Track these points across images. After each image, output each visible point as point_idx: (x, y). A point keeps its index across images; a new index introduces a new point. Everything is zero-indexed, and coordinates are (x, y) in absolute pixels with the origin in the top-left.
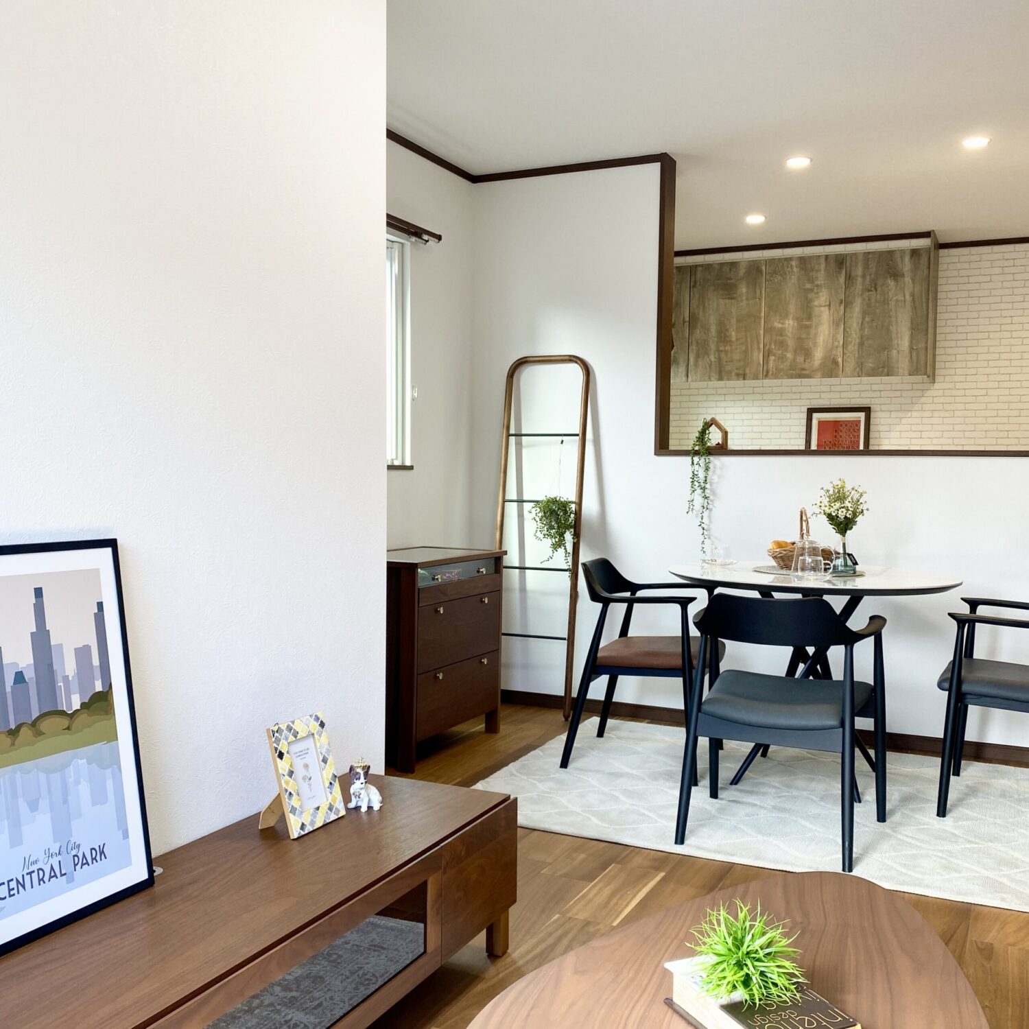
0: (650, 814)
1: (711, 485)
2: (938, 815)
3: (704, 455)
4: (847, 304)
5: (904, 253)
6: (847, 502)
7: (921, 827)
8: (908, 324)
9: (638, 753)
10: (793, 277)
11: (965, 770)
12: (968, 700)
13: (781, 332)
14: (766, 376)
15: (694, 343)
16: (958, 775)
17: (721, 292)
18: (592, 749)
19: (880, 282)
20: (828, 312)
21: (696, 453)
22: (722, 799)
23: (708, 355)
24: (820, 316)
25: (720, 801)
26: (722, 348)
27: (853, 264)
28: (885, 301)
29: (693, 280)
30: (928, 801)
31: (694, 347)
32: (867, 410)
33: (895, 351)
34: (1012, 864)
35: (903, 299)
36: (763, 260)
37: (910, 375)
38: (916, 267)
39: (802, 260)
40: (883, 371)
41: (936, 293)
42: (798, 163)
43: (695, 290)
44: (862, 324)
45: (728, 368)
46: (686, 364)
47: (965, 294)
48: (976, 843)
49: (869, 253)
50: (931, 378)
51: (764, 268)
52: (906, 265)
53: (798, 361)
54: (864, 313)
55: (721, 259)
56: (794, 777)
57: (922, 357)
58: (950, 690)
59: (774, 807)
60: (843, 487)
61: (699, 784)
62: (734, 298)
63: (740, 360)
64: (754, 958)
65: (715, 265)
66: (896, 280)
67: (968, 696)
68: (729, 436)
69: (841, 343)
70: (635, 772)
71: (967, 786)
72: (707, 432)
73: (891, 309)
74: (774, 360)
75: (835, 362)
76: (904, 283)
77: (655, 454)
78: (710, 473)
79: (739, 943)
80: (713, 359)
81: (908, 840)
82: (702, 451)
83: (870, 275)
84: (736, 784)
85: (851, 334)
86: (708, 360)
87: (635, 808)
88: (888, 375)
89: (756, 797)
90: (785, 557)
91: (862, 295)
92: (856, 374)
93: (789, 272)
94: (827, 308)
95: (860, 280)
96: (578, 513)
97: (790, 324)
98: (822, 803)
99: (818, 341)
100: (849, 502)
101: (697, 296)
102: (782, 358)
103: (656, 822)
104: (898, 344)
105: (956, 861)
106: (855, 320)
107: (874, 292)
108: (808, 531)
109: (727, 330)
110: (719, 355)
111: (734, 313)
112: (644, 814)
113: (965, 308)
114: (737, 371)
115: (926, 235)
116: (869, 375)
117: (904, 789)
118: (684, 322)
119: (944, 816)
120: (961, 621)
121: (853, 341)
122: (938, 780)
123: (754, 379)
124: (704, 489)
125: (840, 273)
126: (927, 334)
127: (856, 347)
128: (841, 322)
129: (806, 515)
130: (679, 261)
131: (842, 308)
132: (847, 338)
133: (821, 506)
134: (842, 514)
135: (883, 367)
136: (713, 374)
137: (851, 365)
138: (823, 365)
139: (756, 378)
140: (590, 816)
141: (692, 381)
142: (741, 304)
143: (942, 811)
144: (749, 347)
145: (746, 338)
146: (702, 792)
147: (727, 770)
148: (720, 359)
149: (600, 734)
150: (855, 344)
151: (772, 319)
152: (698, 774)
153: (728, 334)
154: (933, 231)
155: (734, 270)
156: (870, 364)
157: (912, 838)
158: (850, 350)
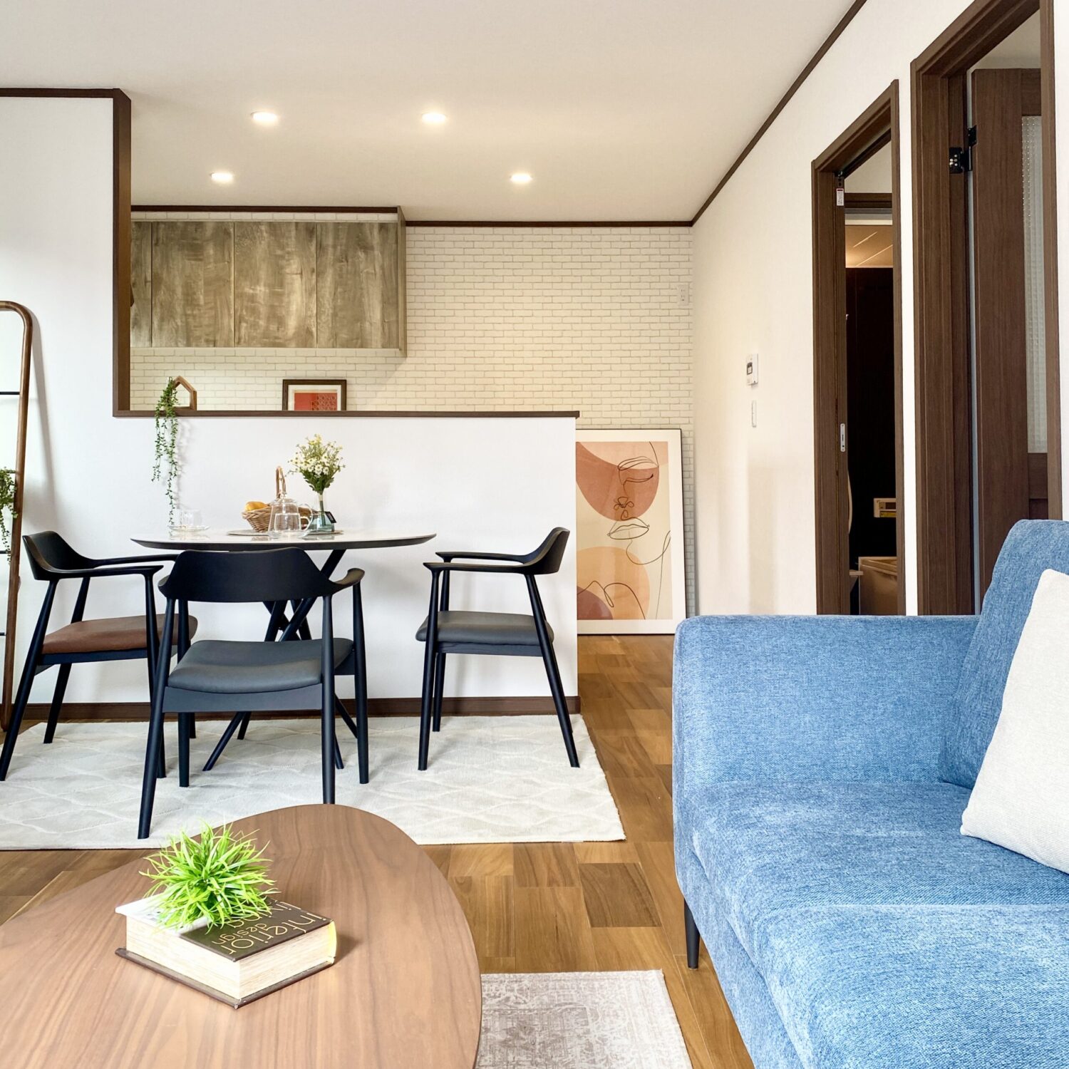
0: (109, 814)
1: (179, 449)
2: (420, 769)
3: (170, 416)
4: (319, 274)
5: (373, 226)
6: (323, 457)
7: (403, 782)
8: (379, 296)
9: (95, 754)
10: (263, 242)
11: (445, 725)
12: (444, 649)
13: (252, 298)
14: (238, 343)
15: (158, 305)
16: (438, 730)
17: (186, 252)
18: (37, 757)
19: (350, 254)
20: (300, 279)
21: (162, 414)
22: (194, 786)
23: (174, 319)
24: (292, 284)
25: (191, 789)
26: (189, 312)
27: (324, 233)
28: (356, 273)
29: (155, 238)
30: (411, 757)
31: (157, 310)
32: (343, 383)
33: (367, 324)
34: (489, 802)
35: (373, 271)
36: (231, 222)
37: (383, 347)
38: (384, 241)
39: (272, 226)
40: (357, 343)
41: (404, 269)
42: (266, 118)
43: (158, 248)
44: (335, 294)
45: (197, 333)
46: (148, 328)
47: (431, 272)
48: (455, 789)
49: (339, 223)
50: (403, 351)
51: (232, 230)
52: (375, 238)
53: (271, 329)
54: (337, 284)
55: (186, 218)
56: (273, 754)
57: (394, 329)
58: (427, 640)
59: (252, 786)
60: (319, 443)
61: (168, 775)
62: (201, 260)
63: (209, 326)
64: (218, 875)
65: (179, 224)
66: (366, 252)
67: (445, 645)
68: (198, 395)
69: (315, 312)
70: (90, 773)
71: (447, 739)
72: (173, 392)
73: (362, 282)
74: (246, 328)
75: (309, 332)
76: (374, 256)
77: (114, 416)
78: (178, 435)
79: (200, 862)
80: (179, 324)
81: (391, 796)
82: (168, 411)
83: (341, 246)
84: (210, 769)
85: (324, 304)
86: (174, 325)
87: (91, 809)
88: (362, 347)
89: (232, 780)
90: (260, 518)
91: (333, 265)
92: (330, 345)
93: (259, 237)
94: (299, 276)
95: (330, 250)
96: (19, 485)
97: (261, 290)
98: (304, 775)
99: (291, 309)
100: (325, 457)
101: (160, 255)
102: (254, 325)
103: (116, 820)
104: (370, 316)
105: (437, 808)
106: (328, 290)
107: (345, 263)
108: (284, 490)
109: (194, 293)
110: (186, 319)
111: (202, 275)
112: (101, 814)
113: (432, 285)
114: (207, 337)
115: (393, 210)
116: (343, 346)
117: (387, 749)
118: (146, 282)
119: (425, 768)
120: (435, 570)
121: (327, 311)
122: (419, 737)
123: (225, 346)
124: (171, 453)
125: (311, 241)
126: (397, 307)
127: (330, 318)
128: (314, 291)
129: (282, 474)
130: (136, 216)
131: (314, 277)
132: (320, 308)
133: (296, 463)
134: (318, 470)
135: (357, 339)
136: (180, 339)
137: (325, 335)
138: (297, 334)
139: (227, 345)
140: (34, 826)
141: (156, 347)
142: (208, 267)
143: (423, 765)
144: (219, 312)
145: (216, 303)
146: (171, 782)
147: (198, 758)
148: (187, 323)
149: (49, 738)
150: (328, 315)
151: (243, 284)
152: (166, 765)
153: (195, 297)
154: (399, 207)
155: (200, 230)
156: (344, 335)
157: (394, 793)
158: (324, 320)
